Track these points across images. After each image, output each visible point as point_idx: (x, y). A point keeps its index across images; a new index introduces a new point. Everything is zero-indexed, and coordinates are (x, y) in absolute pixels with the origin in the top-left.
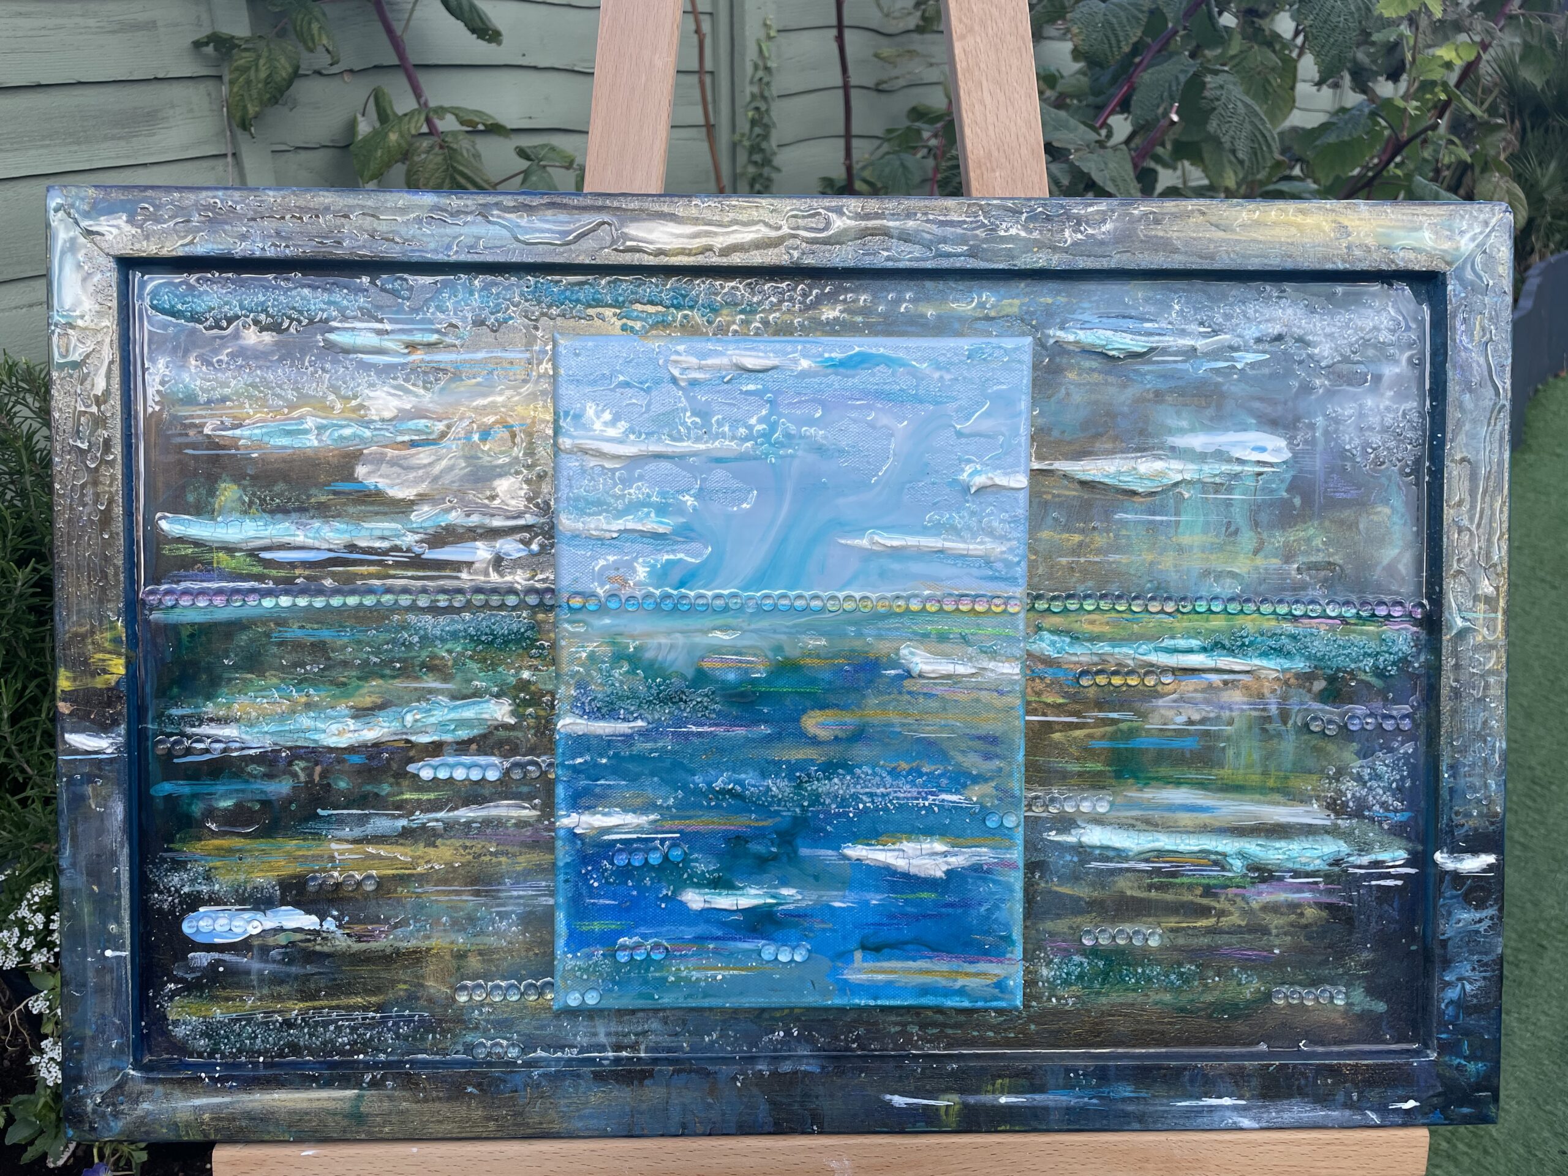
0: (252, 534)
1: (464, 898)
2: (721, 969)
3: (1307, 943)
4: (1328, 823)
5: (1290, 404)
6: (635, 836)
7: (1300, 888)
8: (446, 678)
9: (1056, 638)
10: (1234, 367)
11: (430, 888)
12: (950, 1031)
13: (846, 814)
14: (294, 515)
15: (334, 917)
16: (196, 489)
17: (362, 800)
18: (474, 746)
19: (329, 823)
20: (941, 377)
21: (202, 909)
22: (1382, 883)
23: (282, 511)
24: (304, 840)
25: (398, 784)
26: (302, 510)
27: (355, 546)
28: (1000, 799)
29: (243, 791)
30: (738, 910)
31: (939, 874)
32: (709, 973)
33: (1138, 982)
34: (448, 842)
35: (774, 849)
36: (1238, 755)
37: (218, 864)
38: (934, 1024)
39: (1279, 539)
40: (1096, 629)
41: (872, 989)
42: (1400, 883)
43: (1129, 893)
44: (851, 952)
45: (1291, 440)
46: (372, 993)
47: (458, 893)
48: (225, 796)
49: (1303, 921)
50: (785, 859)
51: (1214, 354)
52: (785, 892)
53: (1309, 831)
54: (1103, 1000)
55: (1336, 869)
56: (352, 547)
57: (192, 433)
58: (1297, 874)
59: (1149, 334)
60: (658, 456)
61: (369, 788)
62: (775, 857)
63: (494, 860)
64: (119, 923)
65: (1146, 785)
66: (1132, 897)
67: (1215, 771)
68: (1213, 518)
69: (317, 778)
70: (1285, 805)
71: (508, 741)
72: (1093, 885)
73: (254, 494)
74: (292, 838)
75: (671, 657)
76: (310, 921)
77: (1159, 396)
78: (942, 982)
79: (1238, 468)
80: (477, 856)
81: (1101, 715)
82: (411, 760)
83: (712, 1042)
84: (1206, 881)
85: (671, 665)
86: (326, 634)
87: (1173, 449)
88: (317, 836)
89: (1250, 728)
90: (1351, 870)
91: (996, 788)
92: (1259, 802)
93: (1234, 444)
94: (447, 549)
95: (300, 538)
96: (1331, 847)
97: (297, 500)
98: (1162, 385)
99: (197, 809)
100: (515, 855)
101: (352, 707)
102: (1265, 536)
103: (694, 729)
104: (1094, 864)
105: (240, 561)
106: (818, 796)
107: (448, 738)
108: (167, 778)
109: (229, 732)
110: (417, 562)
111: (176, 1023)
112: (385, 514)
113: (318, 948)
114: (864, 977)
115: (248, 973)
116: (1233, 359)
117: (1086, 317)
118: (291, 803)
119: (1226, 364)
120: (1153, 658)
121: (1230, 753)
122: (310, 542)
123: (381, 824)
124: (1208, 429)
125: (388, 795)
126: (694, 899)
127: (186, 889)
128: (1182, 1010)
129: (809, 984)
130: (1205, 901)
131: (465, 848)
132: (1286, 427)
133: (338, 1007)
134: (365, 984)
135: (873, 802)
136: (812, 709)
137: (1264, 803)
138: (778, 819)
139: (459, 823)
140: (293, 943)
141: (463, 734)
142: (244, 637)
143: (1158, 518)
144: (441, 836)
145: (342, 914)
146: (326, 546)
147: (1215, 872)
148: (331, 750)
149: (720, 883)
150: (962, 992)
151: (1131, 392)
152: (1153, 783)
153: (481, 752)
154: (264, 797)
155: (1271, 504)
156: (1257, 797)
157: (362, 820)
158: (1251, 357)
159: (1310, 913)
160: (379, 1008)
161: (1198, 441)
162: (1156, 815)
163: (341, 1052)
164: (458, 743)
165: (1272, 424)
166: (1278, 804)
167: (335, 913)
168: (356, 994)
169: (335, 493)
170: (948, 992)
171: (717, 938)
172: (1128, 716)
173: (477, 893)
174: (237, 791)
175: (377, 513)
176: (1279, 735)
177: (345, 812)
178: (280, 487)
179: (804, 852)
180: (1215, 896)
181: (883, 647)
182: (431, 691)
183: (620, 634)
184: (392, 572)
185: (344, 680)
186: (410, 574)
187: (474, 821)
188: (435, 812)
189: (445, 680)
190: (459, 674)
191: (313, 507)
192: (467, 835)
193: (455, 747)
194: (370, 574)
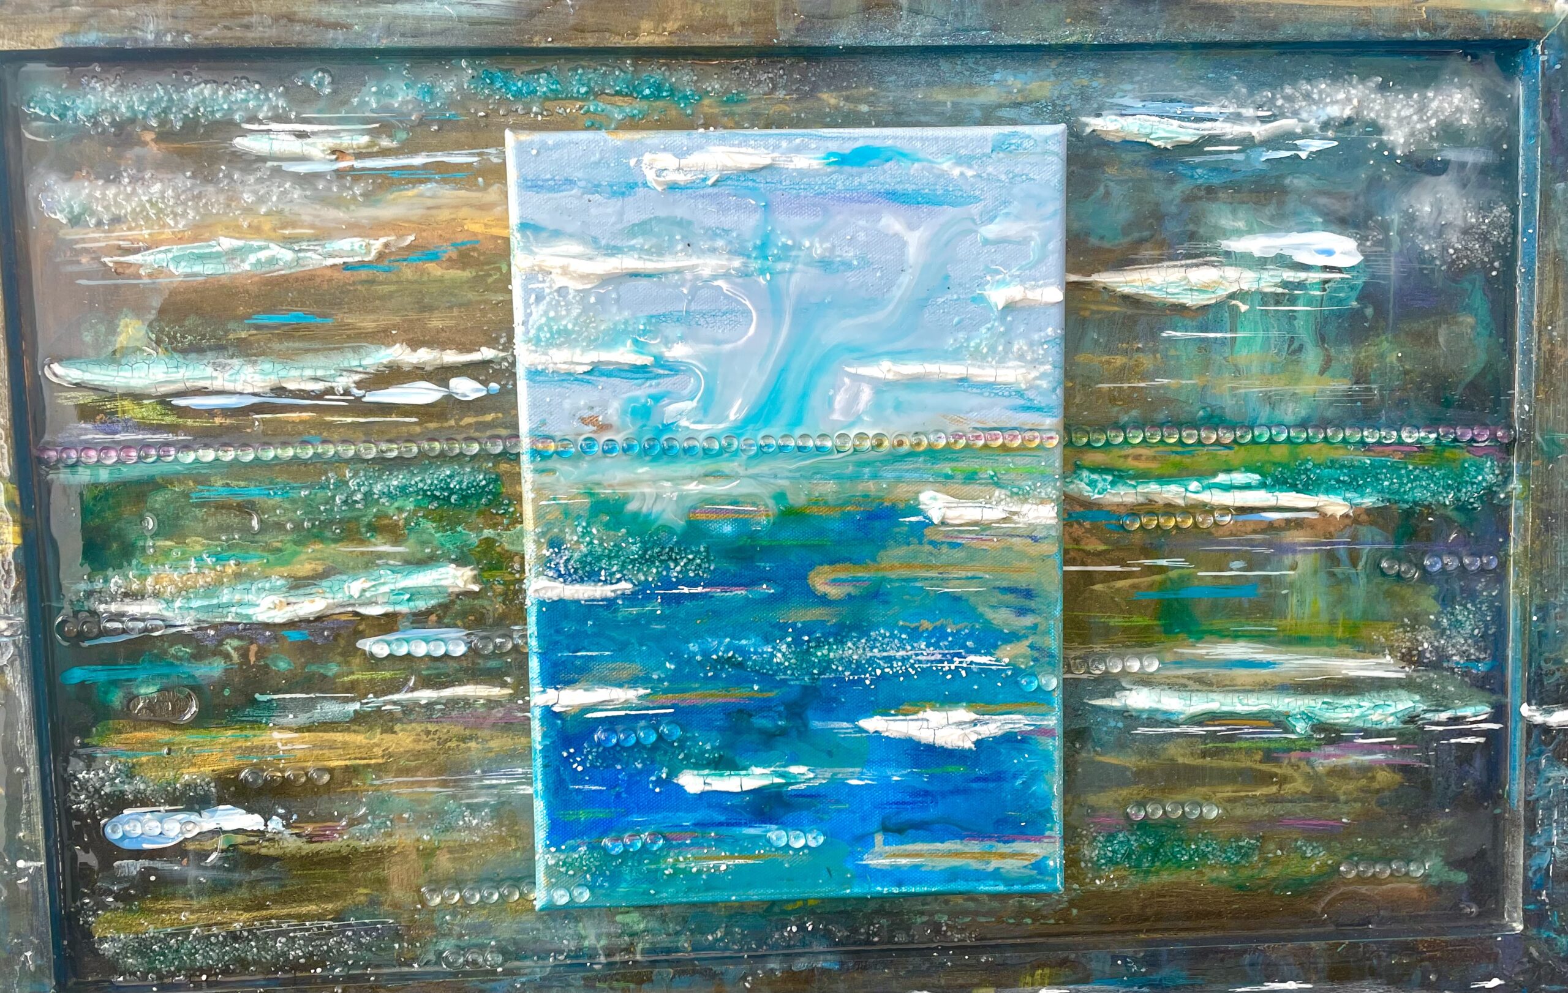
0: (161, 377)
1: (430, 789)
2: (725, 858)
3: (1378, 810)
4: (1402, 675)
5: (1361, 199)
6: (622, 713)
7: (1370, 749)
8: (397, 540)
9: (1095, 477)
10: (1298, 157)
11: (389, 779)
12: (982, 920)
13: (861, 681)
14: (210, 354)
15: (278, 815)
16: (92, 326)
17: (307, 683)
18: (433, 618)
19: (269, 709)
20: (962, 174)
21: (126, 812)
22: (1462, 740)
23: (194, 350)
24: (241, 729)
25: (348, 663)
26: (220, 348)
27: (284, 389)
28: (1035, 660)
29: (168, 676)
30: (743, 793)
31: (968, 745)
32: (712, 863)
33: (1191, 858)
34: (409, 727)
35: (781, 723)
36: (1301, 603)
37: (144, 759)
38: (966, 913)
39: (1347, 355)
40: (1142, 465)
41: (895, 875)
42: (1482, 740)
43: (1180, 760)
44: (872, 835)
45: (1362, 240)
46: (328, 898)
47: (422, 784)
48: (147, 682)
49: (1375, 785)
50: (794, 733)
51: (1273, 142)
52: (794, 769)
53: (1380, 685)
54: (1153, 879)
55: (1412, 726)
56: (279, 391)
57: (84, 260)
58: (1367, 733)
59: (1199, 119)
60: (635, 275)
61: (313, 668)
62: (783, 732)
63: (463, 745)
64: (31, 829)
65: (1199, 639)
66: (1185, 766)
67: (1275, 622)
68: (1274, 333)
69: (252, 659)
70: (1355, 657)
71: (472, 611)
72: (1140, 753)
73: (162, 331)
74: (227, 727)
75: (657, 509)
76: (253, 822)
77: (1211, 191)
78: (974, 864)
79: (1302, 275)
80: (442, 742)
81: (1148, 562)
82: (362, 635)
83: (716, 940)
84: (1266, 745)
85: (657, 519)
86: (254, 492)
87: (1228, 254)
88: (256, 724)
89: (1315, 572)
90: (1428, 728)
91: (1032, 647)
92: (1325, 655)
93: (1298, 247)
94: (391, 390)
95: (220, 382)
96: (1405, 703)
97: (213, 336)
98: (1216, 180)
99: (116, 699)
100: (485, 741)
101: (289, 576)
102: (1333, 351)
103: (686, 590)
104: (1141, 730)
105: (148, 412)
106: (830, 662)
107: (403, 609)
108: (80, 664)
109: (148, 607)
110: (358, 407)
111: (103, 939)
112: (317, 350)
113: (264, 851)
114: (887, 861)
115: (184, 882)
116: (1296, 148)
117: (1127, 101)
118: (224, 688)
119: (1288, 154)
120: (1205, 497)
121: (1293, 600)
122: (229, 386)
123: (331, 709)
124: (1268, 230)
125: (336, 676)
126: (692, 782)
127: (107, 789)
128: (1240, 887)
129: (825, 872)
130: (1265, 767)
131: (428, 733)
132: (1356, 226)
133: (290, 916)
134: (318, 889)
135: (892, 667)
136: (821, 564)
137: (1331, 656)
138: (785, 689)
139: (420, 706)
140: (235, 846)
141: (422, 605)
142: (159, 498)
143: (1211, 335)
144: (400, 720)
145: (289, 813)
146: (250, 390)
147: (1277, 734)
148: (267, 626)
149: (722, 764)
150: (996, 875)
151: (1179, 189)
152: (1207, 638)
153: (440, 624)
154: (191, 682)
155: (1339, 315)
156: (1325, 649)
157: (307, 705)
158: (1317, 145)
159: (1384, 777)
160: (339, 916)
161: (1257, 244)
162: (1210, 672)
163: (295, 966)
164: (414, 615)
165: (1342, 223)
166: (1347, 656)
167: (281, 811)
168: (310, 901)
169: (258, 327)
170: (980, 876)
171: (721, 824)
172: (1179, 562)
173: (444, 784)
174: (161, 676)
175: (307, 351)
176: (1348, 579)
177: (288, 696)
178: (190, 321)
179: (816, 724)
180: (1276, 761)
181: (902, 491)
182: (380, 555)
183: (598, 484)
184: (329, 419)
185: (279, 545)
186: (349, 420)
187: (437, 703)
188: (392, 693)
189: (396, 542)
190: (412, 535)
191: (232, 345)
192: (429, 719)
193: (412, 619)
194: (302, 422)
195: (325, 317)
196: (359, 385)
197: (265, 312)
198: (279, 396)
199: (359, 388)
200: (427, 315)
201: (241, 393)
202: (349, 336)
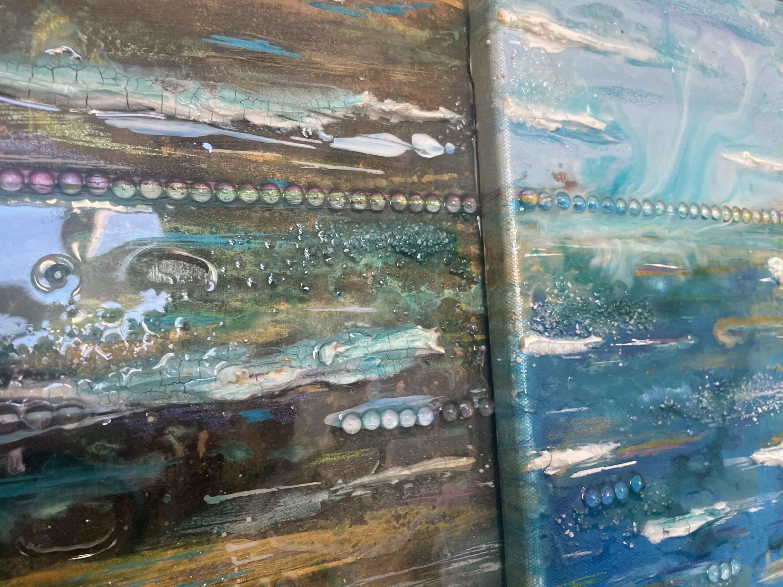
1: (402, 584)
6: (600, 470)
8: (365, 300)
13: (751, 418)
14: (158, 71)
17: (267, 474)
18: (401, 384)
19: (222, 514)
24: (185, 546)
25: (314, 444)
26: (171, 65)
27: (247, 122)
29: (83, 485)
34: (379, 514)
35: (706, 464)
44: (763, 555)
48: (52, 497)
50: (715, 472)
61: (276, 454)
62: (708, 472)
63: (432, 527)
69: (202, 450)
71: (437, 375)
73: (96, 32)
75: (613, 264)
80: (412, 526)
82: (330, 409)
85: (614, 274)
88: (205, 537)
94: (359, 139)
97: (162, 50)
100: (452, 518)
101: (250, 343)
103: (638, 343)
105: (72, 129)
106: (733, 404)
107: (373, 376)
110: (326, 152)
112: (284, 85)
114: (773, 576)
118: (163, 492)
123: (295, 503)
125: (302, 461)
126: (654, 532)
131: (398, 518)
135: (766, 405)
136: (721, 317)
138: (707, 432)
139: (390, 487)
141: (390, 370)
144: (370, 508)
148: (222, 405)
149: (673, 510)
153: (410, 390)
157: (269, 502)
164: (383, 382)
169: (218, 49)
171: (676, 570)
175: (273, 84)
177: (245, 494)
179: (728, 462)
181: (757, 257)
182: (349, 317)
183: (569, 238)
184: (296, 162)
185: (238, 304)
186: (317, 166)
187: (406, 481)
188: (360, 475)
189: (364, 302)
190: (380, 295)
191: (186, 63)
192: (400, 502)
193: (380, 386)
194: (266, 162)
195: (292, 50)
196: (327, 128)
197: (226, 34)
198: (241, 131)
199: (327, 133)
200: (391, 67)
201: (195, 121)
202: (317, 76)
